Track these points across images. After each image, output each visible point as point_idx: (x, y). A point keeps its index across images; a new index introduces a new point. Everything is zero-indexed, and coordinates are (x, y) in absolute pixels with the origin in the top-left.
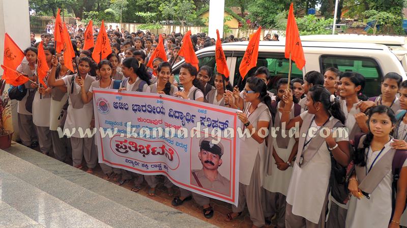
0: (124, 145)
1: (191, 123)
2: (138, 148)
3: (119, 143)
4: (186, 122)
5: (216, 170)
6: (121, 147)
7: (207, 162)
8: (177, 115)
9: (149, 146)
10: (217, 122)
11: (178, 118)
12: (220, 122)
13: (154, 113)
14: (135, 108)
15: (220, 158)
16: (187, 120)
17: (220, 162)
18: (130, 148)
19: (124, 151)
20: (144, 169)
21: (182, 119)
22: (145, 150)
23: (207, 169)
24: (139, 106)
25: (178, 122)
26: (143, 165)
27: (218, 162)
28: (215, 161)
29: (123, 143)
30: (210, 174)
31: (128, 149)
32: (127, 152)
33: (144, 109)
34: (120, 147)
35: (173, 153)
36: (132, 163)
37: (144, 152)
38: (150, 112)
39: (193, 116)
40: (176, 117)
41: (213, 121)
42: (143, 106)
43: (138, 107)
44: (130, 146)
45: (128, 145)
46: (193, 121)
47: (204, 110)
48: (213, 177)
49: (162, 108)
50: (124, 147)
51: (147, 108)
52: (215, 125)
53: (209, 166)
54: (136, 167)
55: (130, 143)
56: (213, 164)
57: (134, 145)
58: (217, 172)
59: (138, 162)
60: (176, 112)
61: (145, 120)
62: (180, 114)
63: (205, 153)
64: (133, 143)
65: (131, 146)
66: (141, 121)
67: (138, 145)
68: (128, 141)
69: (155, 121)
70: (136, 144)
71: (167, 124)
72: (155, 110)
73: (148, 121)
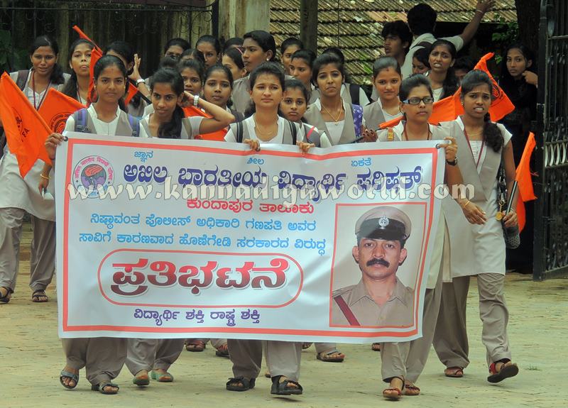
0: (135, 273)
2: (178, 275)
3: (122, 270)
5: (392, 277)
6: (128, 280)
7: (371, 263)
8: (299, 182)
9: (212, 265)
10: (397, 174)
12: (403, 175)
13: (237, 185)
14: (188, 176)
15: (402, 247)
17: (402, 256)
18: (152, 279)
19: (134, 288)
20: (194, 323)
22: (201, 277)
23: (373, 278)
24: (199, 171)
26: (190, 316)
27: (398, 257)
28: (390, 256)
29: (135, 270)
30: (379, 290)
31: (147, 283)
32: (142, 290)
33: (211, 178)
34: (123, 279)
35: (285, 265)
36: (155, 315)
37: (196, 282)
39: (339, 176)
40: (296, 186)
41: (387, 175)
42: (207, 172)
43: (194, 174)
44: (152, 273)
45: (146, 271)
47: (367, 157)
48: (384, 294)
50: (134, 278)
51: (219, 176)
52: (392, 181)
53: (378, 271)
54: (166, 324)
55: (153, 267)
56: (386, 264)
57: (167, 269)
58: (396, 280)
59: (172, 310)
60: (296, 177)
61: (206, 205)
62: (307, 181)
63: (369, 245)
64: (163, 264)
65: (157, 274)
66: (196, 206)
67: (178, 269)
68: (150, 262)
69: (234, 203)
70: (172, 267)
71: (270, 207)
72: (241, 181)
73: (214, 205)
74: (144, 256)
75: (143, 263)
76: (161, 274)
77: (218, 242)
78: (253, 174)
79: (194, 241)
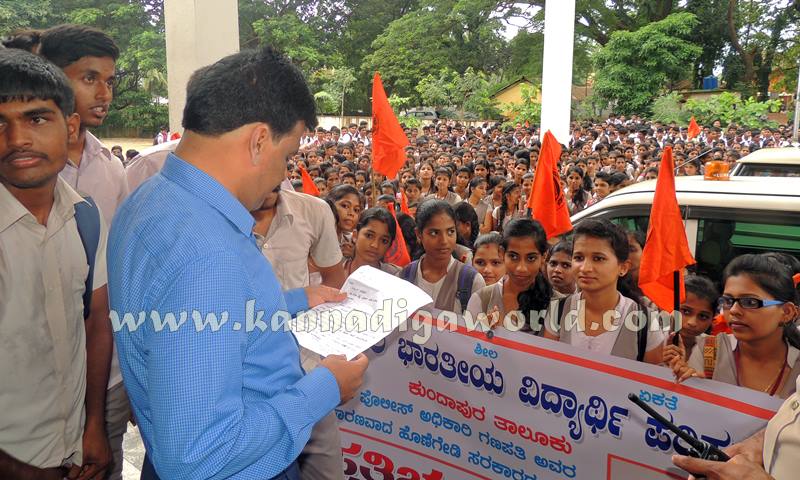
1: (605, 434)
2: (396, 476)
4: (587, 429)
8: (552, 398)
11: (556, 408)
13: (464, 379)
14: (408, 350)
16: (589, 420)
18: (365, 472)
21: (569, 414)
24: (418, 347)
25: (556, 425)
29: (346, 456)
31: (359, 474)
33: (432, 360)
38: (449, 374)
39: (615, 409)
40: (547, 405)
42: (427, 352)
43: (415, 350)
44: (366, 465)
45: (360, 461)
46: (615, 430)
47: (670, 394)
49: (489, 371)
51: (440, 360)
55: (367, 456)
57: (382, 465)
60: (547, 388)
61: (431, 395)
62: (564, 398)
64: (379, 457)
65: (371, 467)
66: (419, 393)
67: (396, 467)
68: (364, 450)
69: (463, 405)
70: (389, 464)
71: (508, 425)
72: (468, 374)
73: (441, 398)
74: (358, 440)
75: (355, 449)
76: (376, 469)
77: (444, 448)
78: (484, 371)
79: (417, 438)
